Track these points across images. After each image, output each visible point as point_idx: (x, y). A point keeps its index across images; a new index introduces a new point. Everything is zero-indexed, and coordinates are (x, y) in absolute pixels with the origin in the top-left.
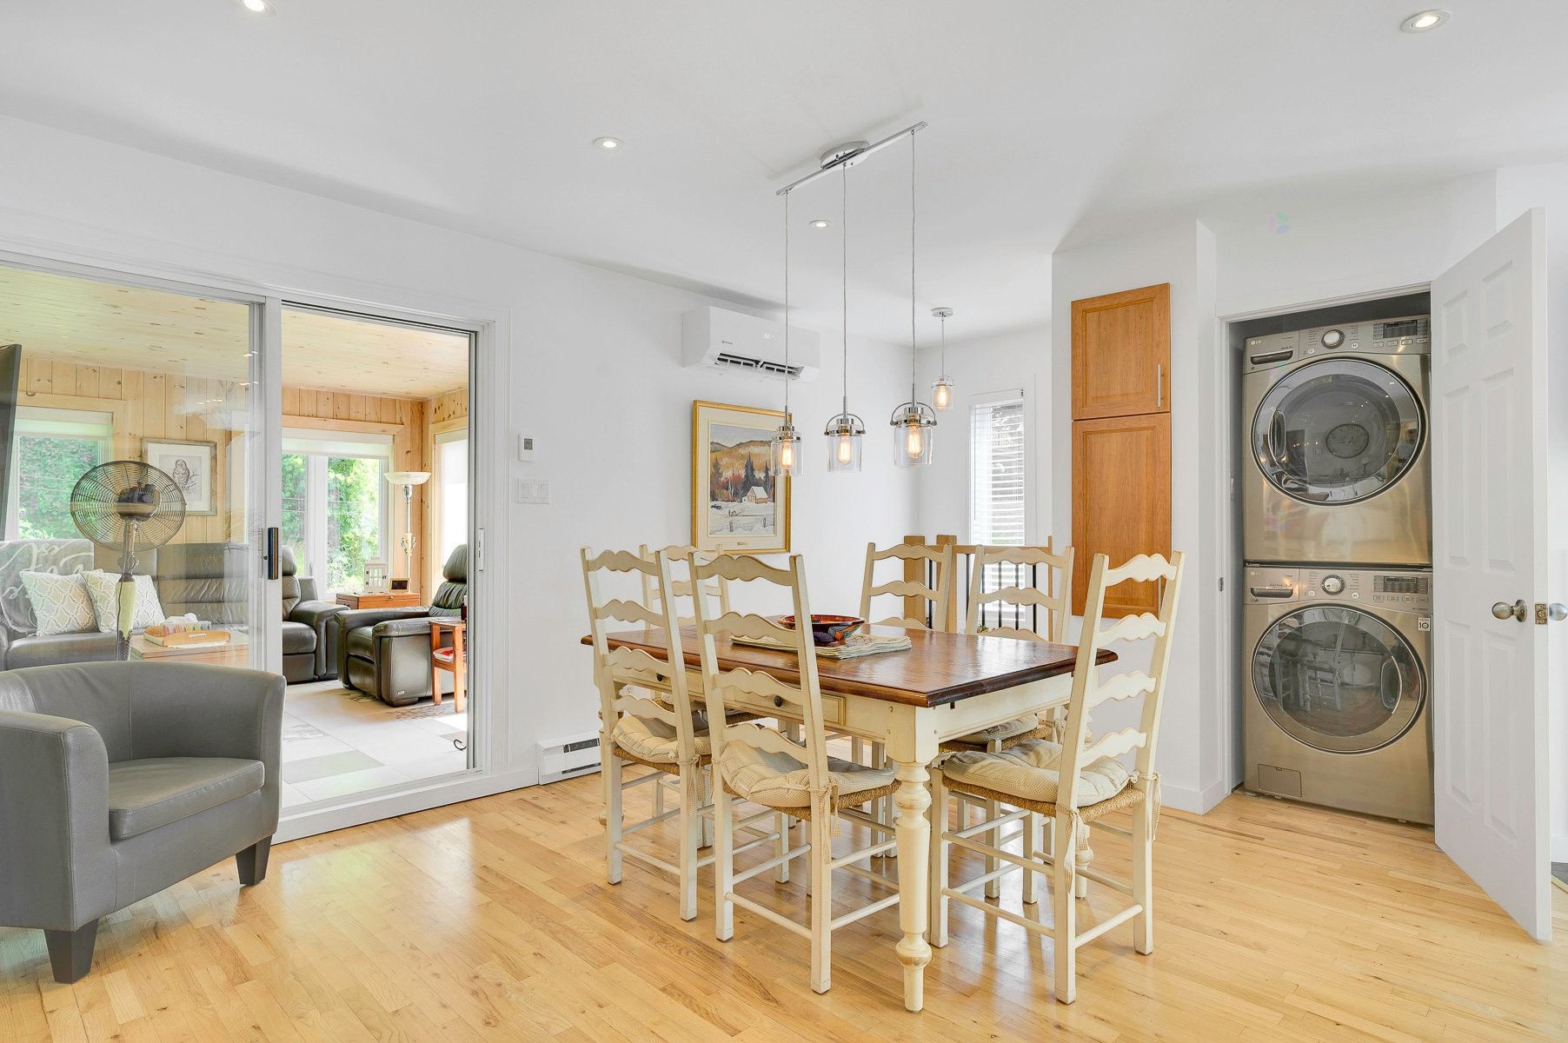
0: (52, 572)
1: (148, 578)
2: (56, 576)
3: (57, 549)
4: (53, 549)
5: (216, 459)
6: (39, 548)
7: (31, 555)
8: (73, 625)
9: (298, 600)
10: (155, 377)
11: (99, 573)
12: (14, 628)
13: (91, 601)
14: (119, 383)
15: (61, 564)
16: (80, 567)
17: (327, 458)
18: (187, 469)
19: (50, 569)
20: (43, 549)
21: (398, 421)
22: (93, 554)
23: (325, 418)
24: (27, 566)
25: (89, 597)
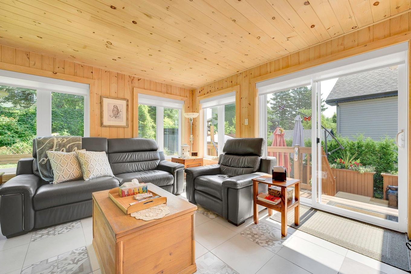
0: (63, 151)
1: (104, 152)
2: (65, 153)
3: (65, 140)
4: (64, 140)
5: (128, 106)
6: (57, 140)
7: (53, 143)
8: (71, 176)
9: (159, 161)
10: (106, 72)
11: (84, 151)
12: (43, 178)
13: (80, 165)
14: (92, 72)
15: (67, 147)
16: (76, 148)
17: (163, 108)
18: (118, 109)
19: (62, 149)
20: (59, 140)
21: (186, 96)
22: (81, 142)
23: (164, 93)
24: (51, 148)
25: (79, 162)
